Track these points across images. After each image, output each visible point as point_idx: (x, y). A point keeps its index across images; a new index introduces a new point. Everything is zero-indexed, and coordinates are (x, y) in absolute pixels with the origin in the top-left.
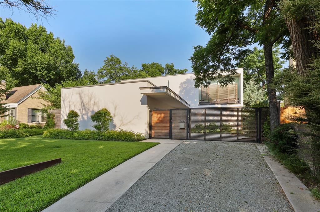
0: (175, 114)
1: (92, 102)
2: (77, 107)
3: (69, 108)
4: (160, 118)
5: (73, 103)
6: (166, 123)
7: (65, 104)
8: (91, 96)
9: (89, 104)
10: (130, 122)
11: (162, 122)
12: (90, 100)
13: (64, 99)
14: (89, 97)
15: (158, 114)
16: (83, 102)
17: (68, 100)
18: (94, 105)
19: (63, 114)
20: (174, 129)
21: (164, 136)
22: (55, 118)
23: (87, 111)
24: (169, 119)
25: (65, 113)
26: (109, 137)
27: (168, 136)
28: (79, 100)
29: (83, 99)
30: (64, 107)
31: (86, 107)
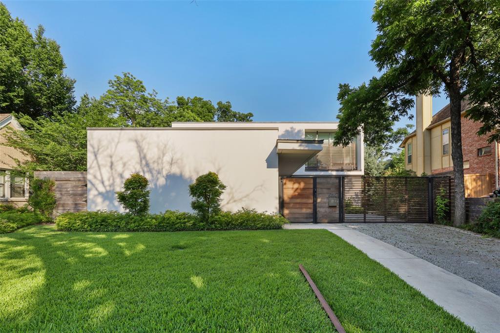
0: (321, 183)
1: (167, 158)
2: (131, 167)
3: (108, 168)
4: (297, 189)
5: (121, 158)
6: (308, 198)
7: (99, 159)
8: (165, 147)
9: (160, 161)
10: (247, 196)
11: (300, 196)
12: (162, 155)
13: (96, 150)
14: (159, 149)
15: (294, 183)
16: (145, 157)
17: (105, 153)
18: (171, 164)
19: (94, 181)
20: (320, 207)
21: (304, 218)
22: (54, 188)
23: (155, 175)
24: (312, 191)
25: (99, 178)
26: (228, 224)
27: (311, 218)
28: (135, 152)
29: (145, 151)
30: (97, 165)
31: (154, 168)
